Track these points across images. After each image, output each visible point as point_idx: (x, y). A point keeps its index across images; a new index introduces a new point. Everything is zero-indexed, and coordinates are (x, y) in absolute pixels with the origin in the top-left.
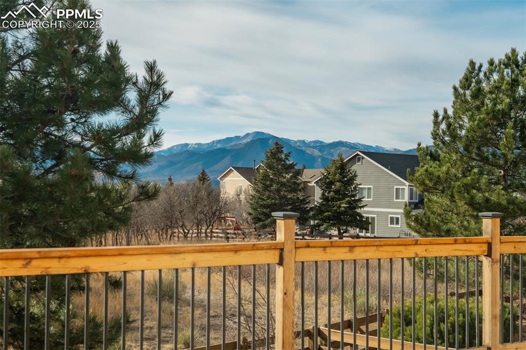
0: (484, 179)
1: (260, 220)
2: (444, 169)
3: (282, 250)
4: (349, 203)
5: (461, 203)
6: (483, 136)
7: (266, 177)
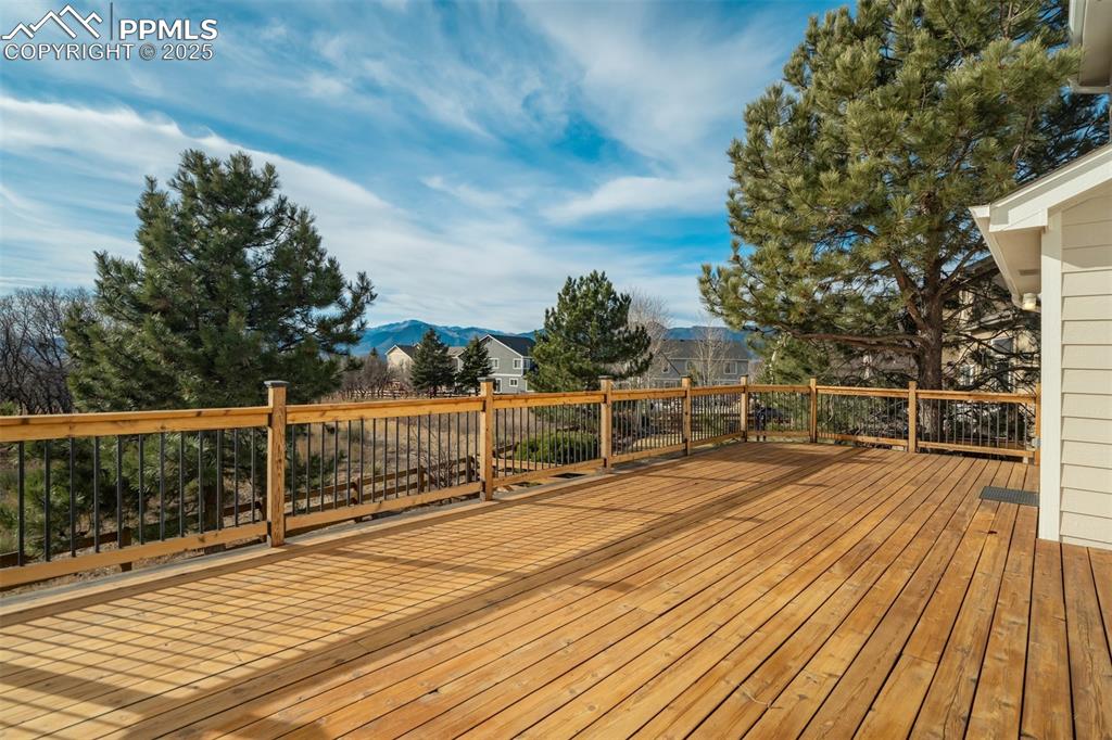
0: (578, 354)
1: (419, 383)
2: (553, 347)
3: (485, 402)
4: (483, 370)
5: (564, 370)
6: (577, 326)
7: (423, 352)
